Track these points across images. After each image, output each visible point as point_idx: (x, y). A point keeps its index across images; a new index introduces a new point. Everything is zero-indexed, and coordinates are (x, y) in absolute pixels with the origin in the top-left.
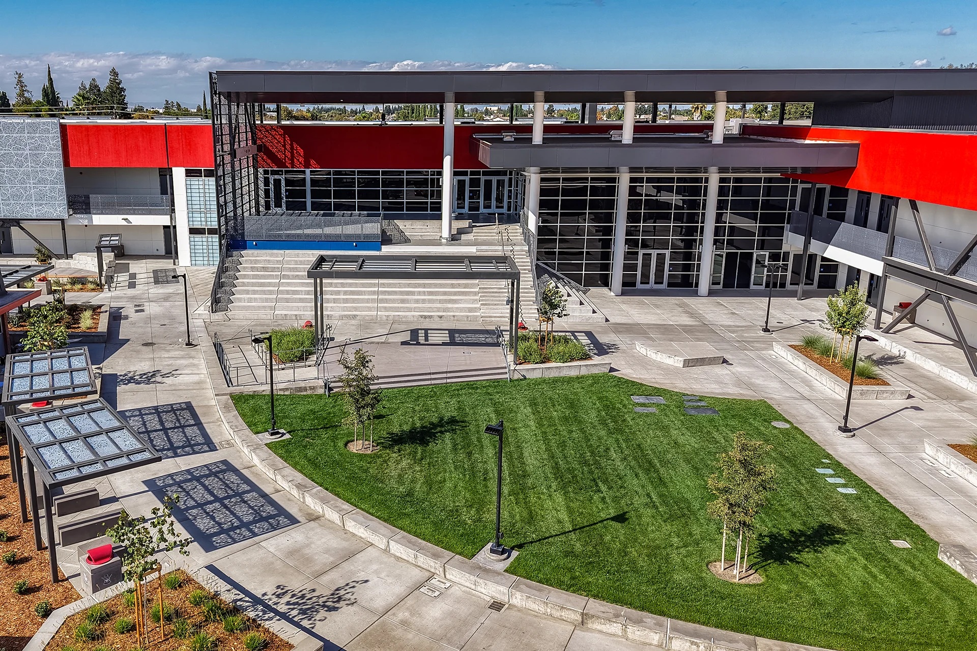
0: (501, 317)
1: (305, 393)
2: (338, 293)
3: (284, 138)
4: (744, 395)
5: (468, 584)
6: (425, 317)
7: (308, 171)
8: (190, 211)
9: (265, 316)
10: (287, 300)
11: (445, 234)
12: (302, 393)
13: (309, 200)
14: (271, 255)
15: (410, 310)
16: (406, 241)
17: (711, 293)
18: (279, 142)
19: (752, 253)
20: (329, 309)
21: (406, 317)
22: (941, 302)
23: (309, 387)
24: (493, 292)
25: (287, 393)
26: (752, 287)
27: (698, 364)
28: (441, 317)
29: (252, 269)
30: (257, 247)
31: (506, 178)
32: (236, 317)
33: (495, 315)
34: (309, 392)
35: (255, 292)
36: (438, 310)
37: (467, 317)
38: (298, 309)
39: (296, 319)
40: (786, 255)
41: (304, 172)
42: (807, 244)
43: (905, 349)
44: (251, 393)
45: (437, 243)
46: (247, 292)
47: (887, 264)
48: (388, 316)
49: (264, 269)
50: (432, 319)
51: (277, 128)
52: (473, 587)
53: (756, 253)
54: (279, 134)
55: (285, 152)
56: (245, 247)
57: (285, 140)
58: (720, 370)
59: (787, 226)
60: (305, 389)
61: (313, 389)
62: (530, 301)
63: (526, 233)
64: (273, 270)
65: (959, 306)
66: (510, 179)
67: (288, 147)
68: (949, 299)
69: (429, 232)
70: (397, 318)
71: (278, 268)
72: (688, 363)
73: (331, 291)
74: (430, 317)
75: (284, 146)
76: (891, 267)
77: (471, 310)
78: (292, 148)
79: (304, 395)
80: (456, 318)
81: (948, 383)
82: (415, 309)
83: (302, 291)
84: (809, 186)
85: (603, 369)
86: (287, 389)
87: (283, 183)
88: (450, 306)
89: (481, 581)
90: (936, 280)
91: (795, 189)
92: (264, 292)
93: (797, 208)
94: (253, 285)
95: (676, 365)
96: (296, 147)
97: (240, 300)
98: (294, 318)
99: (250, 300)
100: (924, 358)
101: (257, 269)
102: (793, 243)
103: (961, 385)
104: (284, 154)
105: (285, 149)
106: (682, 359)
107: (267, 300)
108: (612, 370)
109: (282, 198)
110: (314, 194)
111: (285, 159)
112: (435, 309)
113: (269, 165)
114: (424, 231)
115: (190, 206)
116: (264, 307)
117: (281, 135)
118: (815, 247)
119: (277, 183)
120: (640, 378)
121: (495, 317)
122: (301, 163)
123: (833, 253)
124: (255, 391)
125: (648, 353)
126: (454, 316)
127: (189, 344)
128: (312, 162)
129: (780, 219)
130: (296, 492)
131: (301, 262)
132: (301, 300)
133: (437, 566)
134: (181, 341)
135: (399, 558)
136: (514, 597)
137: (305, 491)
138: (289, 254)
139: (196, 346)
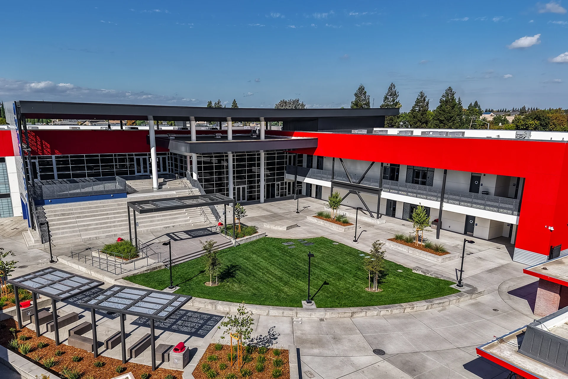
0: (201, 222)
1: (156, 270)
2: (114, 222)
3: (36, 137)
4: (315, 236)
5: (307, 316)
6: (166, 227)
7: (53, 156)
9: (77, 240)
10: (86, 230)
11: (155, 185)
12: (155, 270)
13: (56, 173)
14: (63, 207)
15: (157, 225)
16: (134, 191)
17: (265, 201)
18: (33, 140)
19: (274, 184)
20: (113, 231)
21: (156, 229)
22: (357, 194)
23: (158, 266)
24: (192, 211)
25: (149, 272)
26: (276, 197)
27: (291, 228)
28: (174, 226)
29: (55, 215)
30: (51, 203)
31: (167, 157)
32: (59, 244)
33: (197, 222)
34: (158, 269)
35: (63, 228)
36: (171, 223)
37: (186, 224)
38: (95, 233)
39: (96, 239)
40: (286, 182)
41: (51, 158)
42: (296, 178)
43: (345, 212)
44: (132, 275)
45: (151, 191)
46: (59, 229)
47: (333, 182)
48: (147, 230)
49: (63, 215)
50: (169, 228)
51: (30, 132)
52: (309, 316)
53: (276, 183)
54: (32, 136)
55: (37, 146)
56: (44, 204)
57: (36, 139)
58: (297, 229)
59: (285, 171)
60: (156, 268)
61: (160, 267)
62: (209, 213)
63: (193, 182)
64: (69, 214)
65: (362, 194)
66: (168, 157)
67: (39, 143)
68: (359, 192)
69: (145, 186)
70: (152, 230)
71: (72, 213)
72: (288, 228)
73: (110, 222)
74: (169, 227)
75: (36, 142)
76: (334, 184)
77: (186, 221)
78: (42, 144)
79: (156, 271)
80: (181, 226)
81: (364, 221)
82: (159, 225)
83: (93, 224)
84: (295, 154)
85: (263, 236)
86: (148, 270)
87: (37, 164)
88: (175, 220)
89: (313, 313)
90: (353, 186)
91: (286, 156)
92: (70, 228)
93: (288, 164)
94: (60, 224)
95: (284, 230)
96: (45, 143)
97: (56, 234)
98: (95, 239)
99: (63, 233)
100: (353, 214)
101: (58, 215)
102: (289, 178)
103: (369, 221)
104: (37, 147)
105: (37, 144)
106: (285, 227)
107: (74, 232)
108: (266, 236)
109: (37, 173)
110: (59, 169)
111: (37, 150)
112: (169, 223)
113: (27, 154)
114: (142, 185)
116: (74, 235)
118: (299, 179)
119: (34, 164)
120: (277, 237)
121: (198, 222)
122: (48, 152)
123: (307, 180)
124: (134, 274)
125: (271, 227)
126: (180, 225)
127: (52, 261)
128: (56, 151)
129: (282, 168)
130: (210, 306)
131: (84, 208)
132: (95, 229)
133: (293, 313)
134: (41, 261)
135: (275, 316)
136: (326, 315)
137: (216, 304)
138: (74, 204)
139: (56, 262)
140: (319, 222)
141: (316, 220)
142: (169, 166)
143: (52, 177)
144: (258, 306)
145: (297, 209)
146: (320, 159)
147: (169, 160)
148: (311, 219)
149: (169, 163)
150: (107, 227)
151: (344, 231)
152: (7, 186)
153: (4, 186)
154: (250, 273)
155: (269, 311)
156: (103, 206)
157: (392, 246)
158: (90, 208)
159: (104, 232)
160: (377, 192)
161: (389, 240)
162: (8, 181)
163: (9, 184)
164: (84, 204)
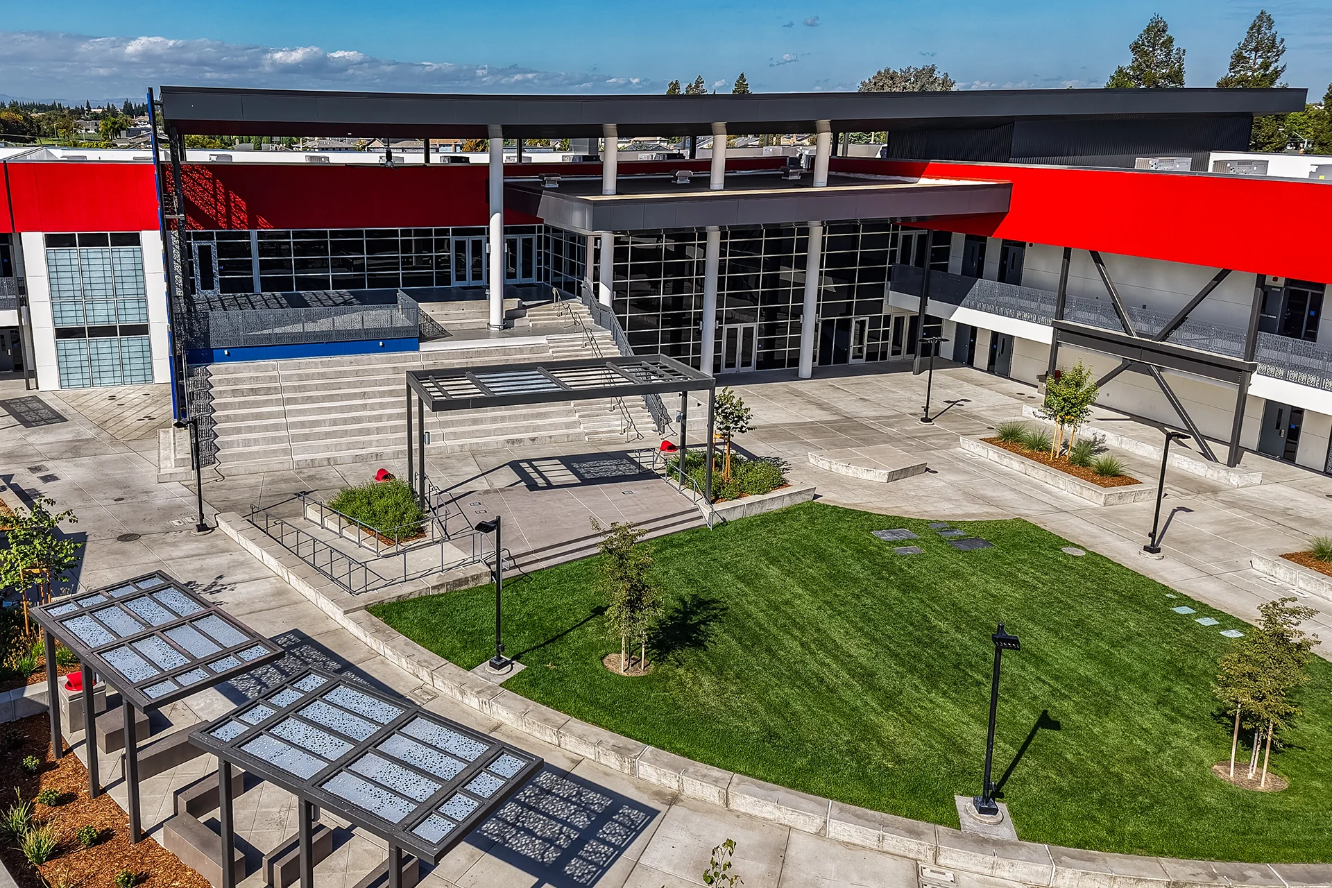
0: (610, 432)
1: (466, 587)
2: (379, 418)
3: (214, 184)
4: (992, 514)
5: (979, 869)
6: (513, 442)
7: (254, 233)
8: (56, 300)
9: (280, 465)
10: (306, 437)
11: (495, 318)
12: (462, 588)
13: (256, 275)
14: (257, 369)
15: (488, 433)
16: (441, 334)
18: (206, 189)
19: (849, 321)
20: (374, 443)
21: (485, 444)
22: (1151, 373)
23: (472, 577)
25: (443, 591)
26: (851, 361)
27: (902, 476)
28: (533, 440)
29: (234, 393)
30: (230, 358)
31: (534, 237)
32: (234, 472)
33: (601, 430)
34: (471, 585)
35: (251, 429)
36: (527, 429)
37: (568, 436)
38: (328, 448)
39: (329, 464)
40: (887, 318)
41: (248, 235)
42: (923, 305)
43: (1103, 432)
44: (394, 600)
45: (482, 334)
46: (238, 430)
47: (1059, 329)
48: (462, 445)
49: (254, 391)
50: (522, 444)
51: (202, 169)
52: (988, 872)
53: (854, 318)
54: (206, 178)
55: (216, 205)
56: (210, 359)
57: (215, 188)
58: (926, 480)
59: (888, 284)
60: (466, 581)
61: (476, 579)
62: (637, 406)
63: (598, 312)
64: (268, 391)
65: (1172, 376)
66: (540, 237)
67: (220, 198)
68: (1160, 369)
69: (468, 318)
70: (474, 447)
71: (276, 388)
72: (893, 476)
73: (369, 417)
74: (520, 441)
75: (214, 196)
76: (1064, 334)
77: (568, 425)
78: (227, 199)
79: (465, 590)
80: (553, 439)
81: (1178, 471)
82: (496, 434)
83: (324, 421)
84: (925, 232)
85: (807, 497)
86: (442, 585)
87: (214, 251)
88: (539, 422)
90: (1140, 347)
91: (895, 237)
92: (266, 428)
93: (898, 262)
94: (244, 418)
95: (877, 480)
96: (234, 198)
97: (230, 444)
98: (326, 463)
99: (247, 443)
100: (1134, 442)
101: (241, 393)
102: (900, 303)
103: (1195, 471)
104: (216, 209)
105: (217, 200)
106: (884, 472)
107: (274, 440)
108: (816, 497)
109: (213, 275)
110: (264, 266)
111: (216, 217)
112: (522, 429)
113: (191, 226)
114: (461, 317)
115: (55, 294)
116: (274, 451)
117: (208, 179)
118: (935, 308)
119: (205, 252)
120: (854, 504)
121: (603, 432)
122: (242, 222)
123: (963, 315)
124: (399, 597)
125: (834, 467)
126: (551, 437)
127: (202, 527)
128: (261, 220)
129: (879, 275)
130: (613, 760)
131: (308, 377)
132: (328, 435)
133: (922, 849)
134: (178, 524)
135: (847, 844)
136: (1059, 877)
137: (635, 757)
138: (285, 364)
139: (213, 529)
140: (1006, 461)
141: (996, 455)
142: (539, 263)
143: (247, 286)
144: (782, 793)
145: (926, 409)
146: (1012, 249)
147: (539, 247)
148: (972, 448)
149: (539, 254)
150: (361, 432)
151: (1102, 504)
152: (142, 305)
153: (136, 305)
154: (756, 639)
155: (825, 822)
156: (357, 373)
157: (1301, 584)
158: (323, 376)
159: (351, 446)
160: (1238, 374)
161: (1288, 557)
162: (145, 294)
163: (146, 301)
164: (308, 365)
